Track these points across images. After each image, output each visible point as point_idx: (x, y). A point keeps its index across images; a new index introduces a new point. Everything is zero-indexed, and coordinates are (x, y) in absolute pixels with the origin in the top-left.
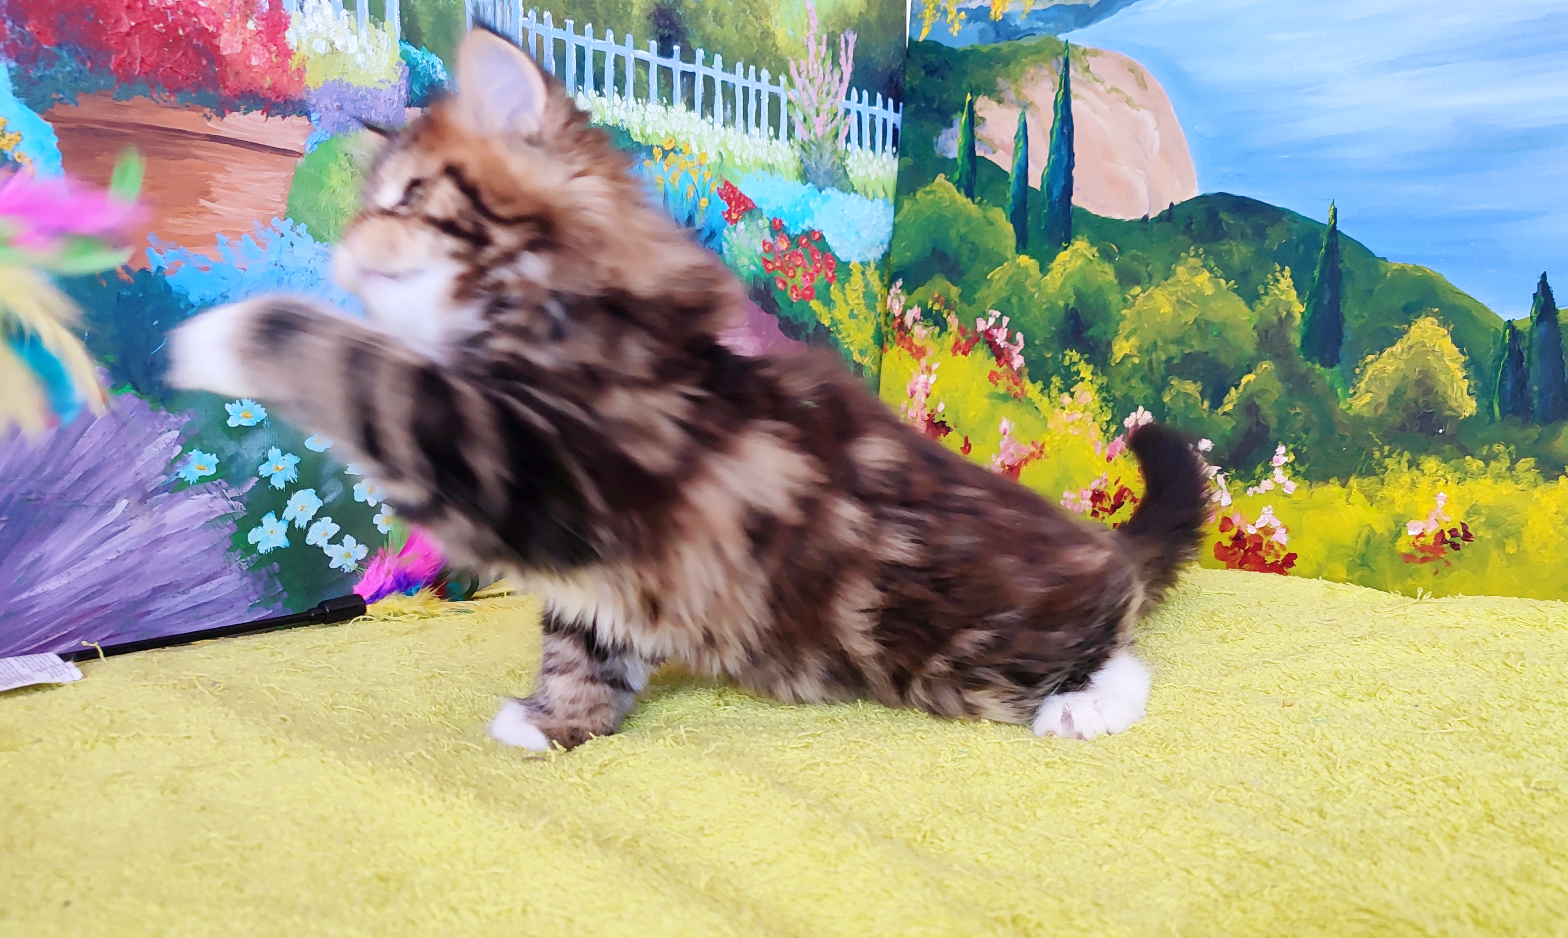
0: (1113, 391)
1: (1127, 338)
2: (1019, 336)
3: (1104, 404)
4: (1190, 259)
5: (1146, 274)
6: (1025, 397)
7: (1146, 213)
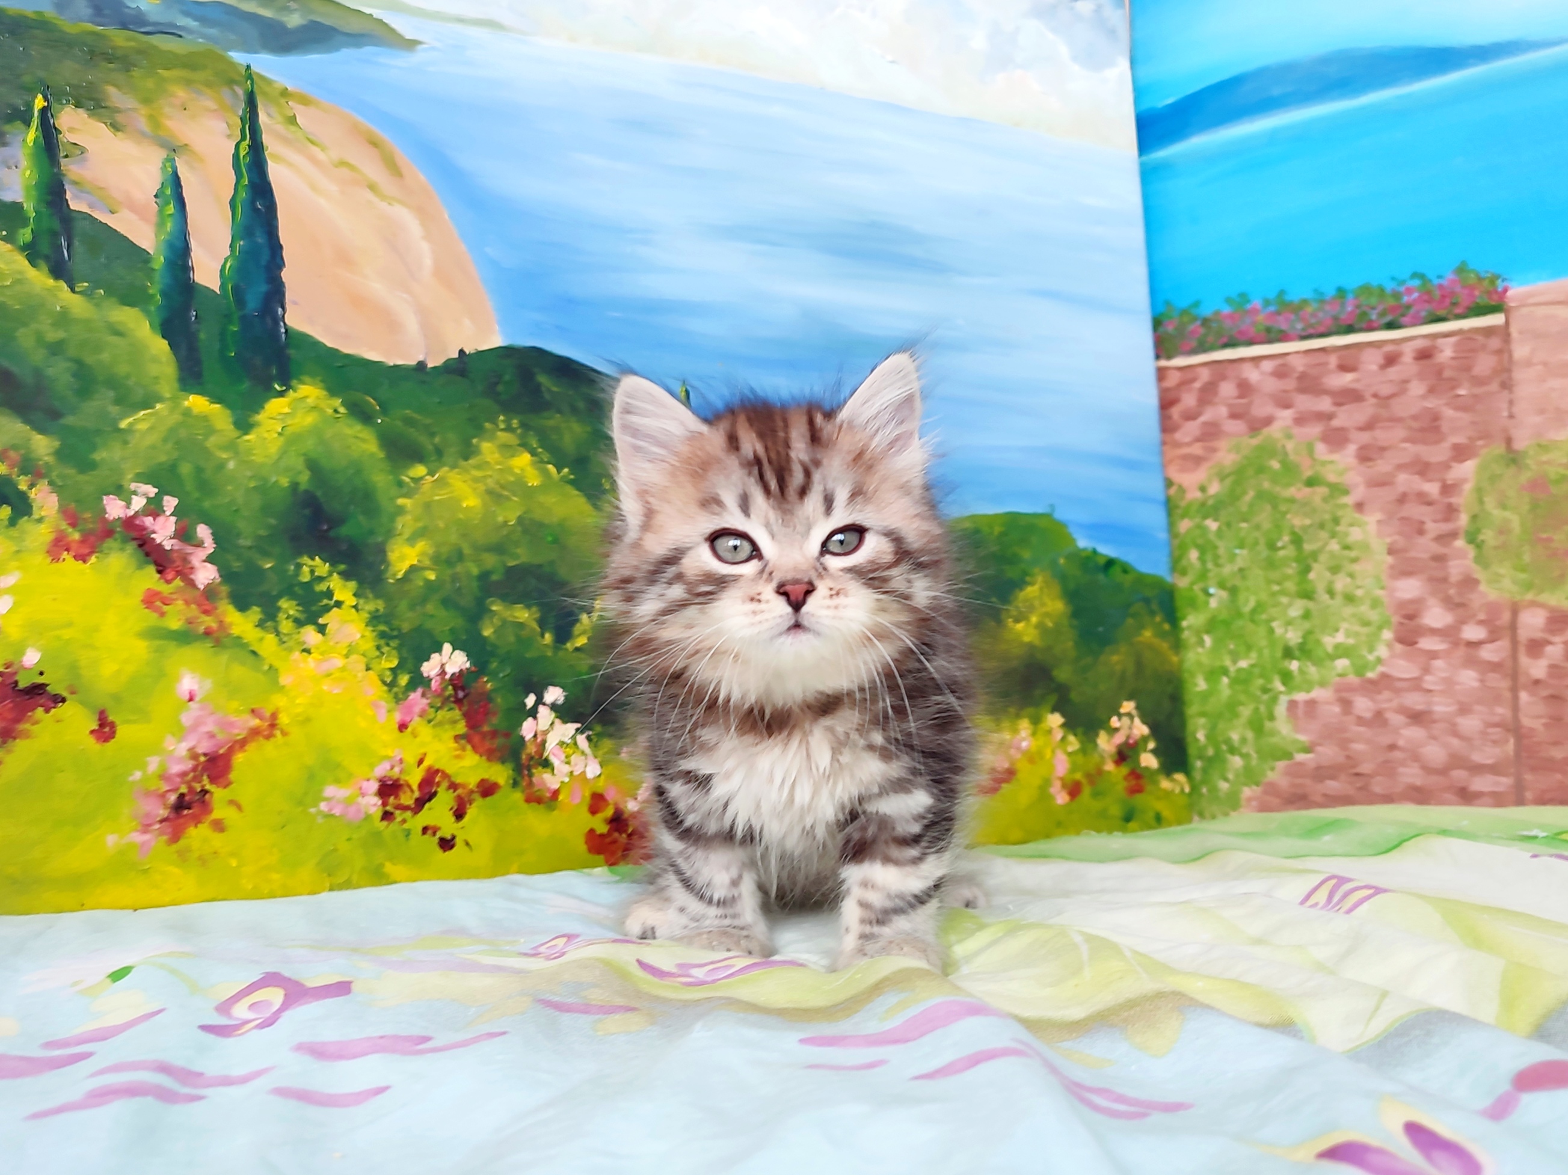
0: (396, 623)
1: (412, 540)
2: (203, 532)
3: (382, 642)
4: (499, 433)
5: (430, 447)
6: (229, 635)
7: (421, 358)
